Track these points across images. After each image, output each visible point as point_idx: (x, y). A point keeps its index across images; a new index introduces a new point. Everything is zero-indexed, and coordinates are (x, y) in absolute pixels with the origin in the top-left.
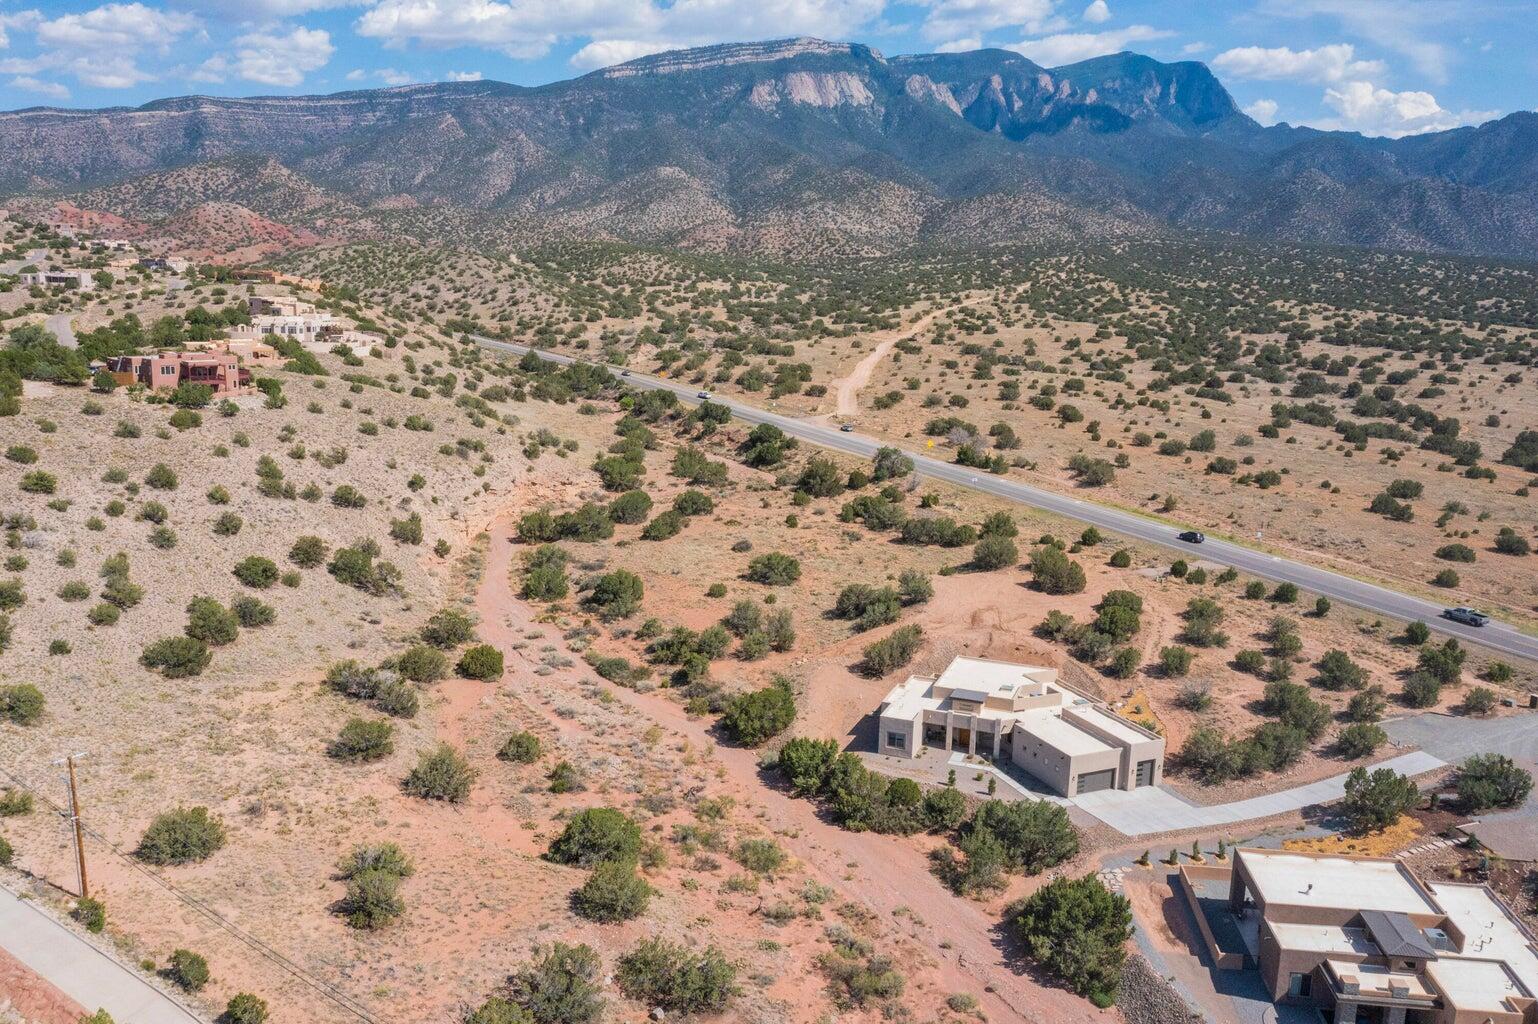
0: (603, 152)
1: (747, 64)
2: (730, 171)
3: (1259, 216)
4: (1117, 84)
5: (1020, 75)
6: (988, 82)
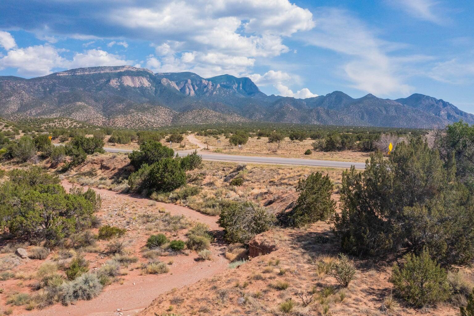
0: (56, 99)
1: (108, 73)
2: (103, 106)
3: (275, 118)
4: (225, 83)
5: (196, 80)
6: (187, 81)
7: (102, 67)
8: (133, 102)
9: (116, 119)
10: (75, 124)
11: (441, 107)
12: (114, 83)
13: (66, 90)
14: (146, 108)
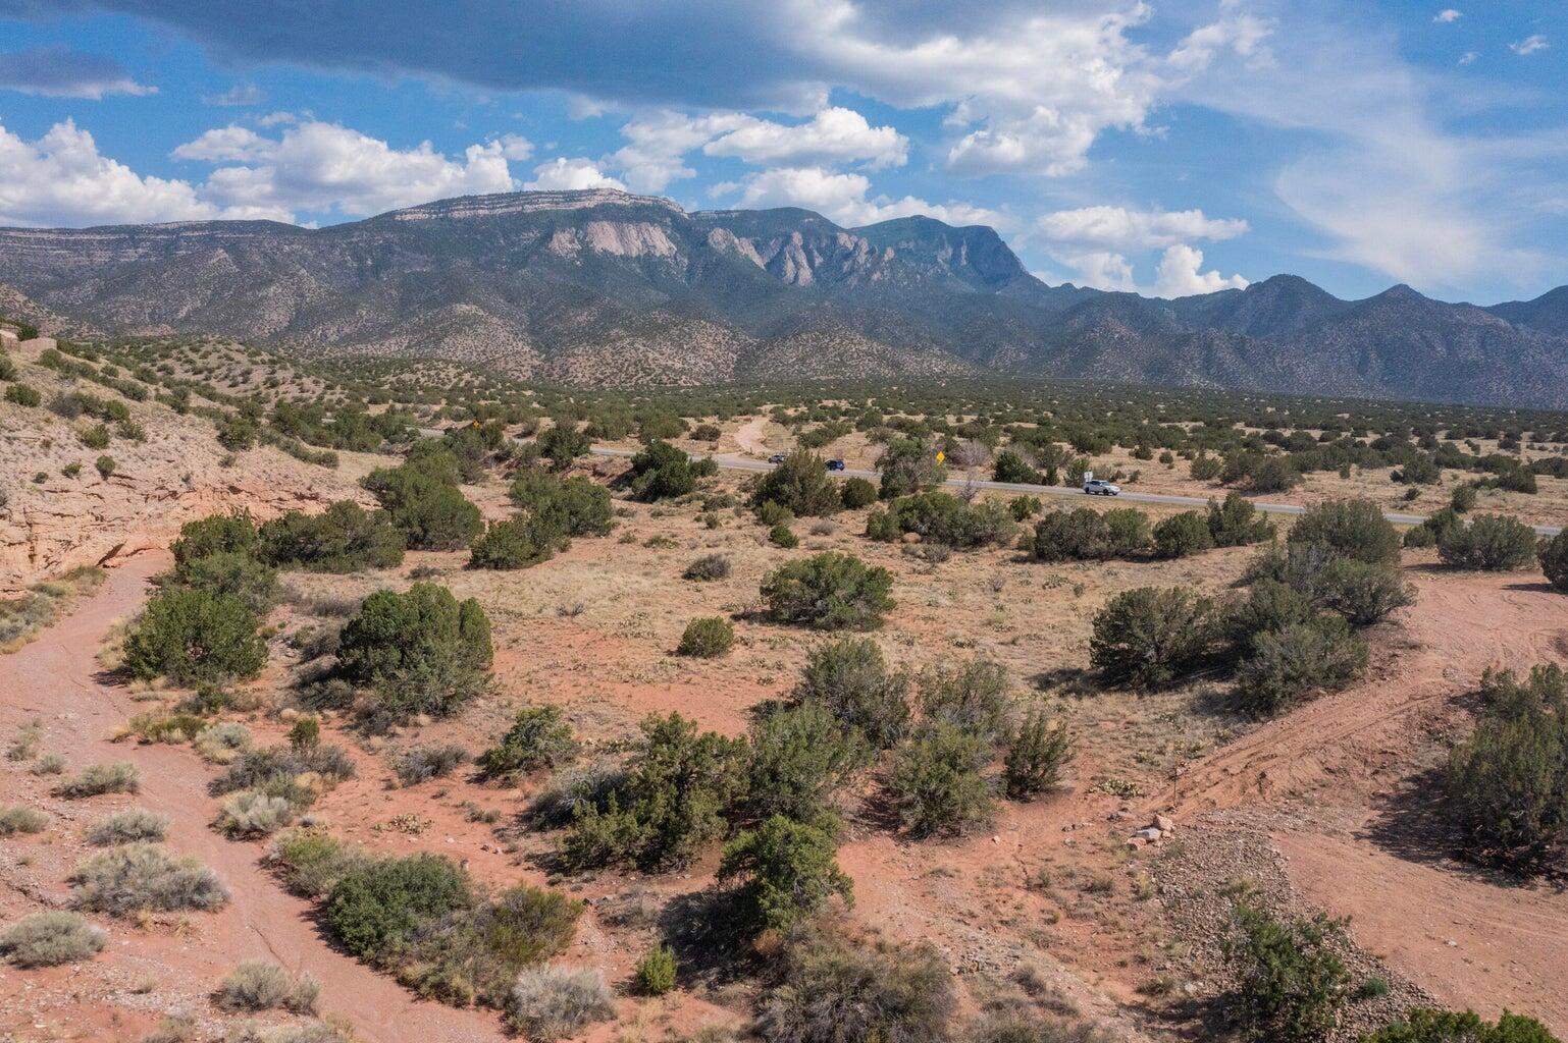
0: (394, 292)
1: (547, 212)
2: (531, 315)
3: (1063, 362)
4: (912, 245)
5: (819, 232)
6: (788, 238)
7: (528, 194)
8: (619, 305)
9: (572, 360)
10: (467, 376)
12: (563, 243)
13: (422, 265)
14: (660, 327)
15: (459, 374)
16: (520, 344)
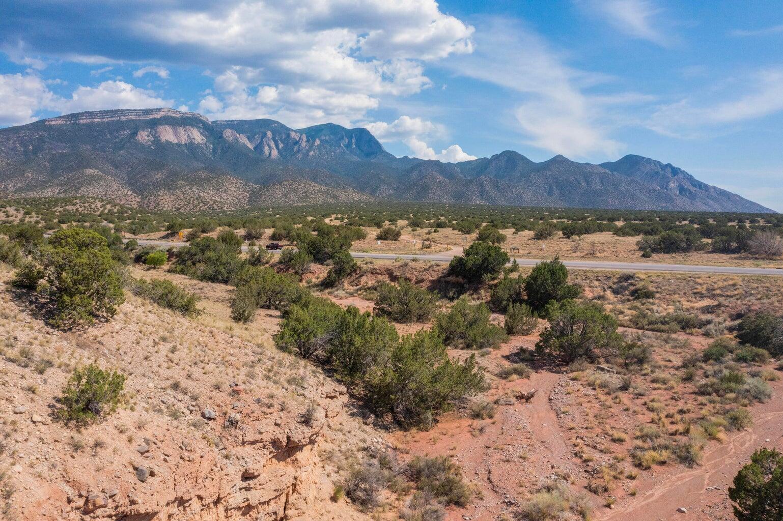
0: (46, 164)
1: (133, 120)
2: (128, 175)
4: (328, 138)
5: (281, 132)
6: (265, 135)
7: (122, 111)
8: (179, 169)
11: (670, 175)
12: (143, 136)
13: (63, 149)
14: (204, 180)
15: (104, 205)
16: (126, 190)
